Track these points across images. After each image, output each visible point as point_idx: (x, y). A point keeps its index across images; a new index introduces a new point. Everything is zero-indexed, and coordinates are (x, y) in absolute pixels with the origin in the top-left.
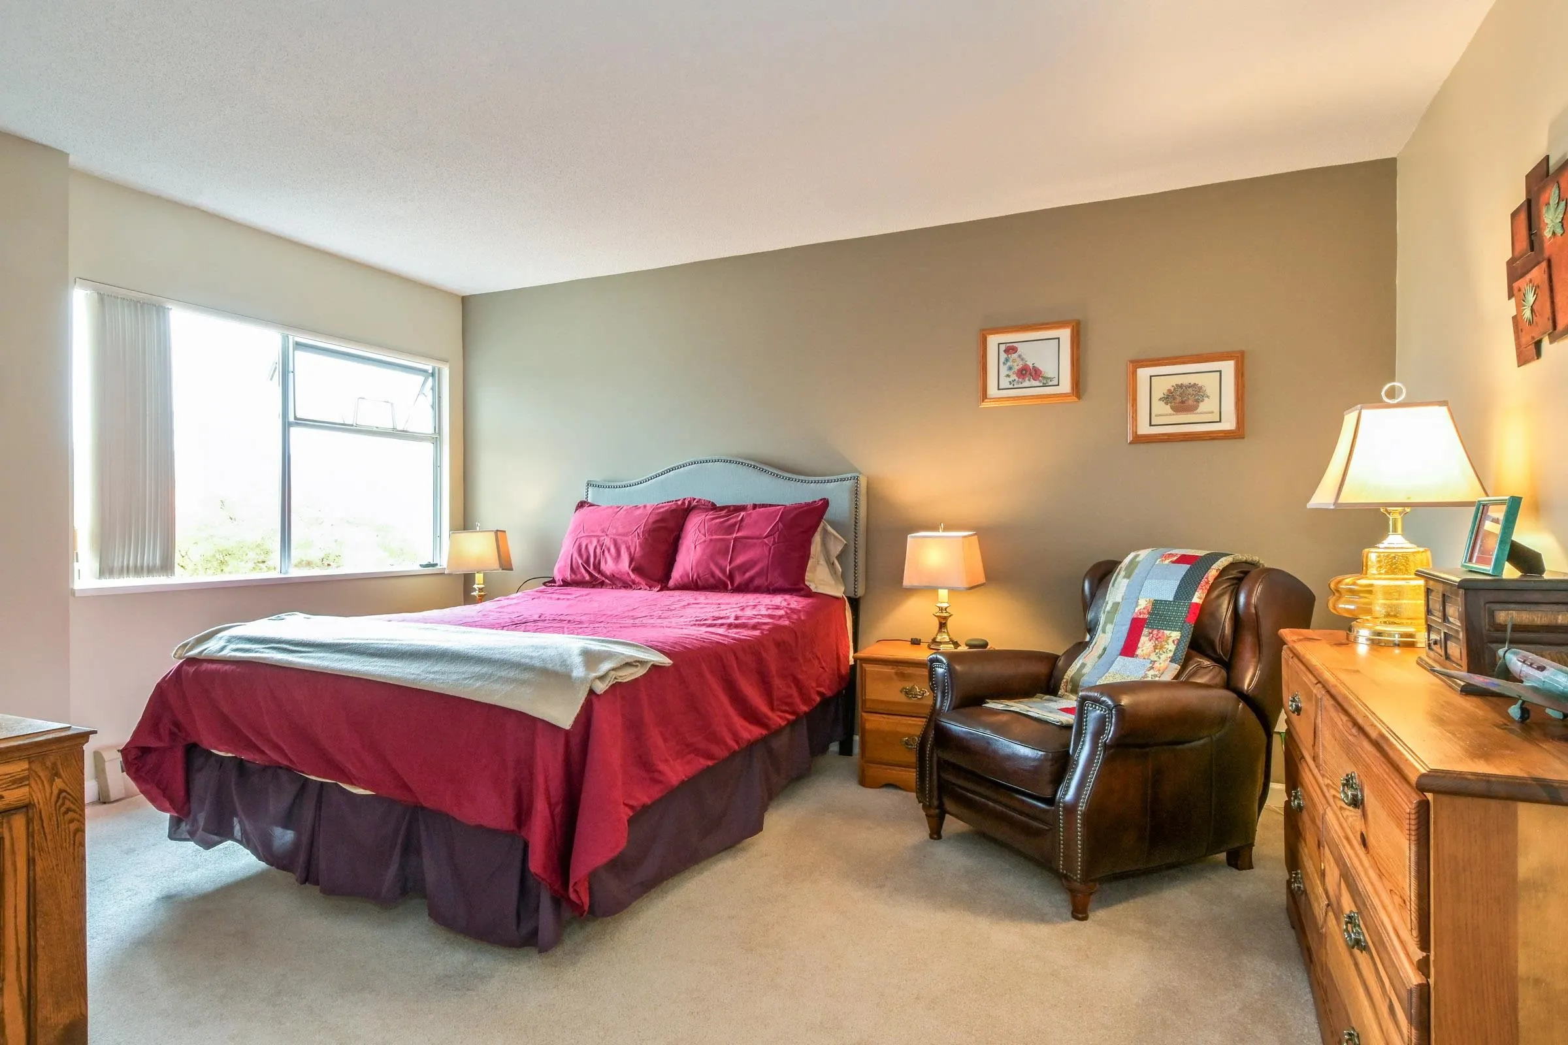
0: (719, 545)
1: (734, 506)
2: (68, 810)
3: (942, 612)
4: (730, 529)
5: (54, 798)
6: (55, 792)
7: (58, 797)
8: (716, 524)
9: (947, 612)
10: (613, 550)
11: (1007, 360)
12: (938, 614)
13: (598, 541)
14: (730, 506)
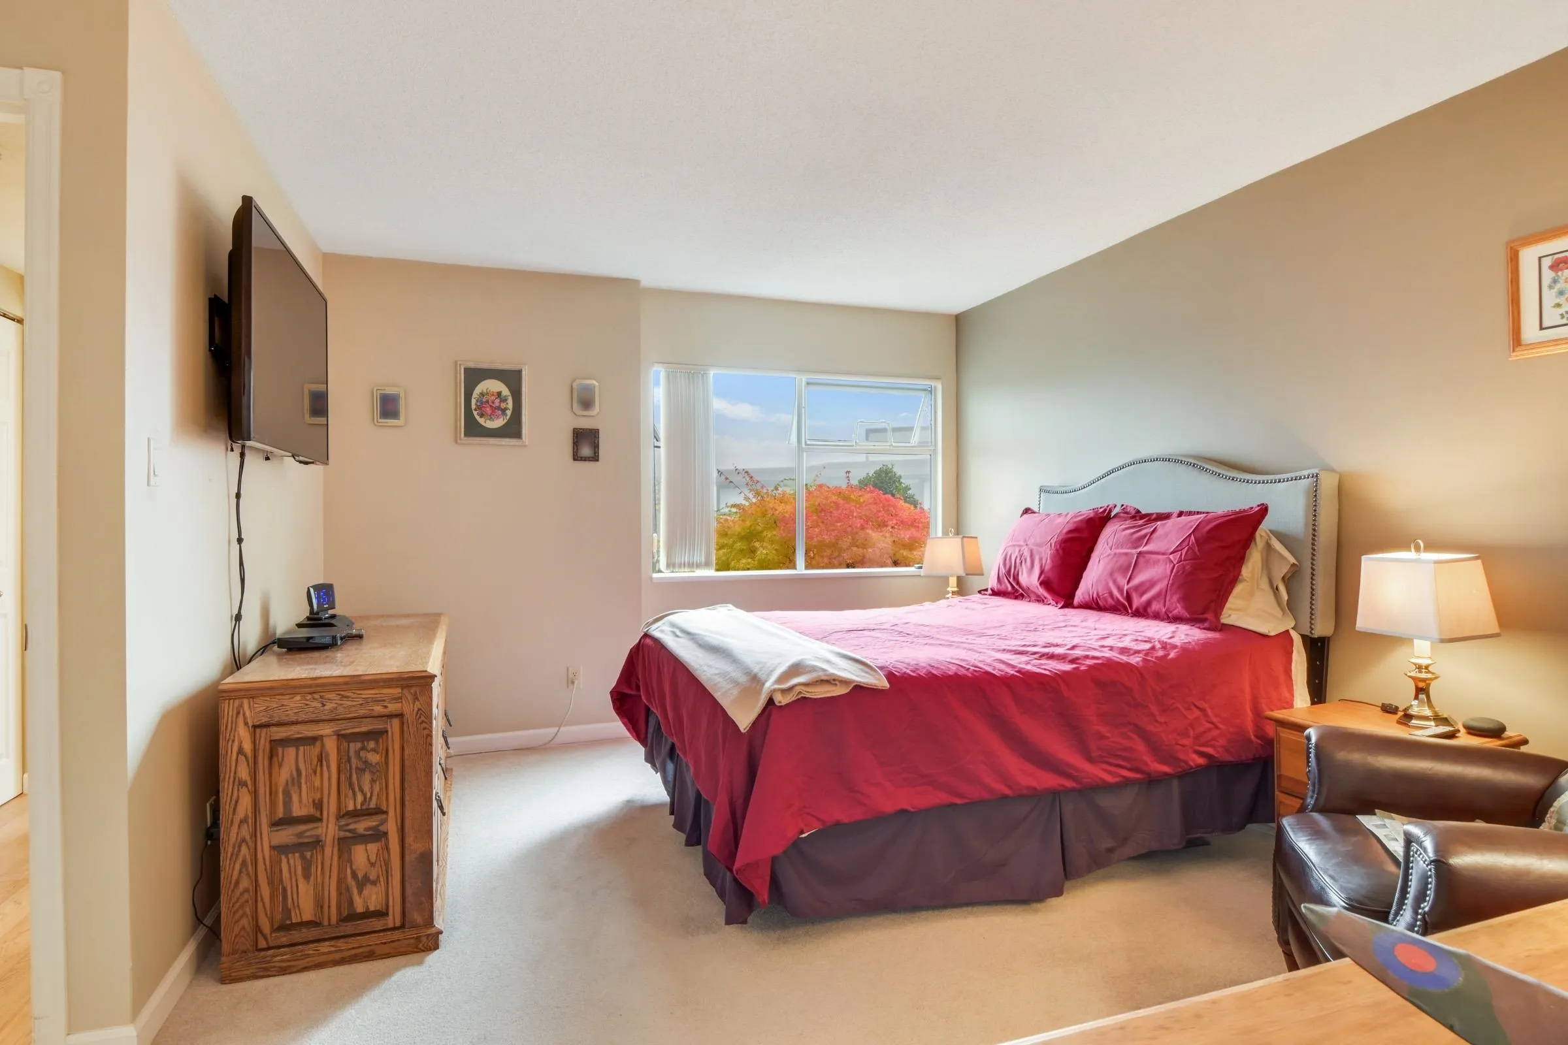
0: (1122, 560)
1: (1157, 513)
2: (423, 722)
3: (1420, 672)
4: (1137, 542)
5: (415, 712)
6: (416, 709)
7: (417, 713)
8: (1125, 536)
9: (1429, 672)
10: (1028, 560)
11: (1555, 281)
12: (1412, 674)
13: (1020, 551)
14: (1152, 514)
